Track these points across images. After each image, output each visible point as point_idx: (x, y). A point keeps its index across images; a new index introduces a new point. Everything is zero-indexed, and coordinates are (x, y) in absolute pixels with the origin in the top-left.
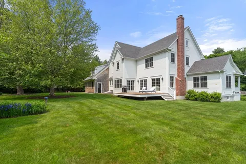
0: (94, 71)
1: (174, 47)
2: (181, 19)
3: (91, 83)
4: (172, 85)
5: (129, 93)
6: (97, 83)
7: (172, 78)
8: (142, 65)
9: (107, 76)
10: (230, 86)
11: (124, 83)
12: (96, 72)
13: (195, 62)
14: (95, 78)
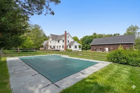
0: (43, 42)
1: (64, 39)
2: (66, 32)
3: (42, 46)
4: (63, 47)
5: (54, 49)
6: (44, 47)
7: (63, 46)
8: (57, 42)
9: (48, 44)
10: (77, 48)
11: (52, 47)
12: (44, 43)
13: (71, 42)
14: (44, 45)
